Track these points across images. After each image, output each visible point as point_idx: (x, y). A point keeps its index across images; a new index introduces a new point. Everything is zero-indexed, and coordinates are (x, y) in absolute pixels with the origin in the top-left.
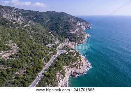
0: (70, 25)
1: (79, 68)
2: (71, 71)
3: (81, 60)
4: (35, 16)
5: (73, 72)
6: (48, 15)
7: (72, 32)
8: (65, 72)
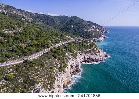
0: (83, 25)
1: (94, 54)
2: (85, 57)
3: (97, 49)
4: (46, 20)
5: (87, 58)
6: (59, 19)
7: (86, 31)
8: (77, 56)
